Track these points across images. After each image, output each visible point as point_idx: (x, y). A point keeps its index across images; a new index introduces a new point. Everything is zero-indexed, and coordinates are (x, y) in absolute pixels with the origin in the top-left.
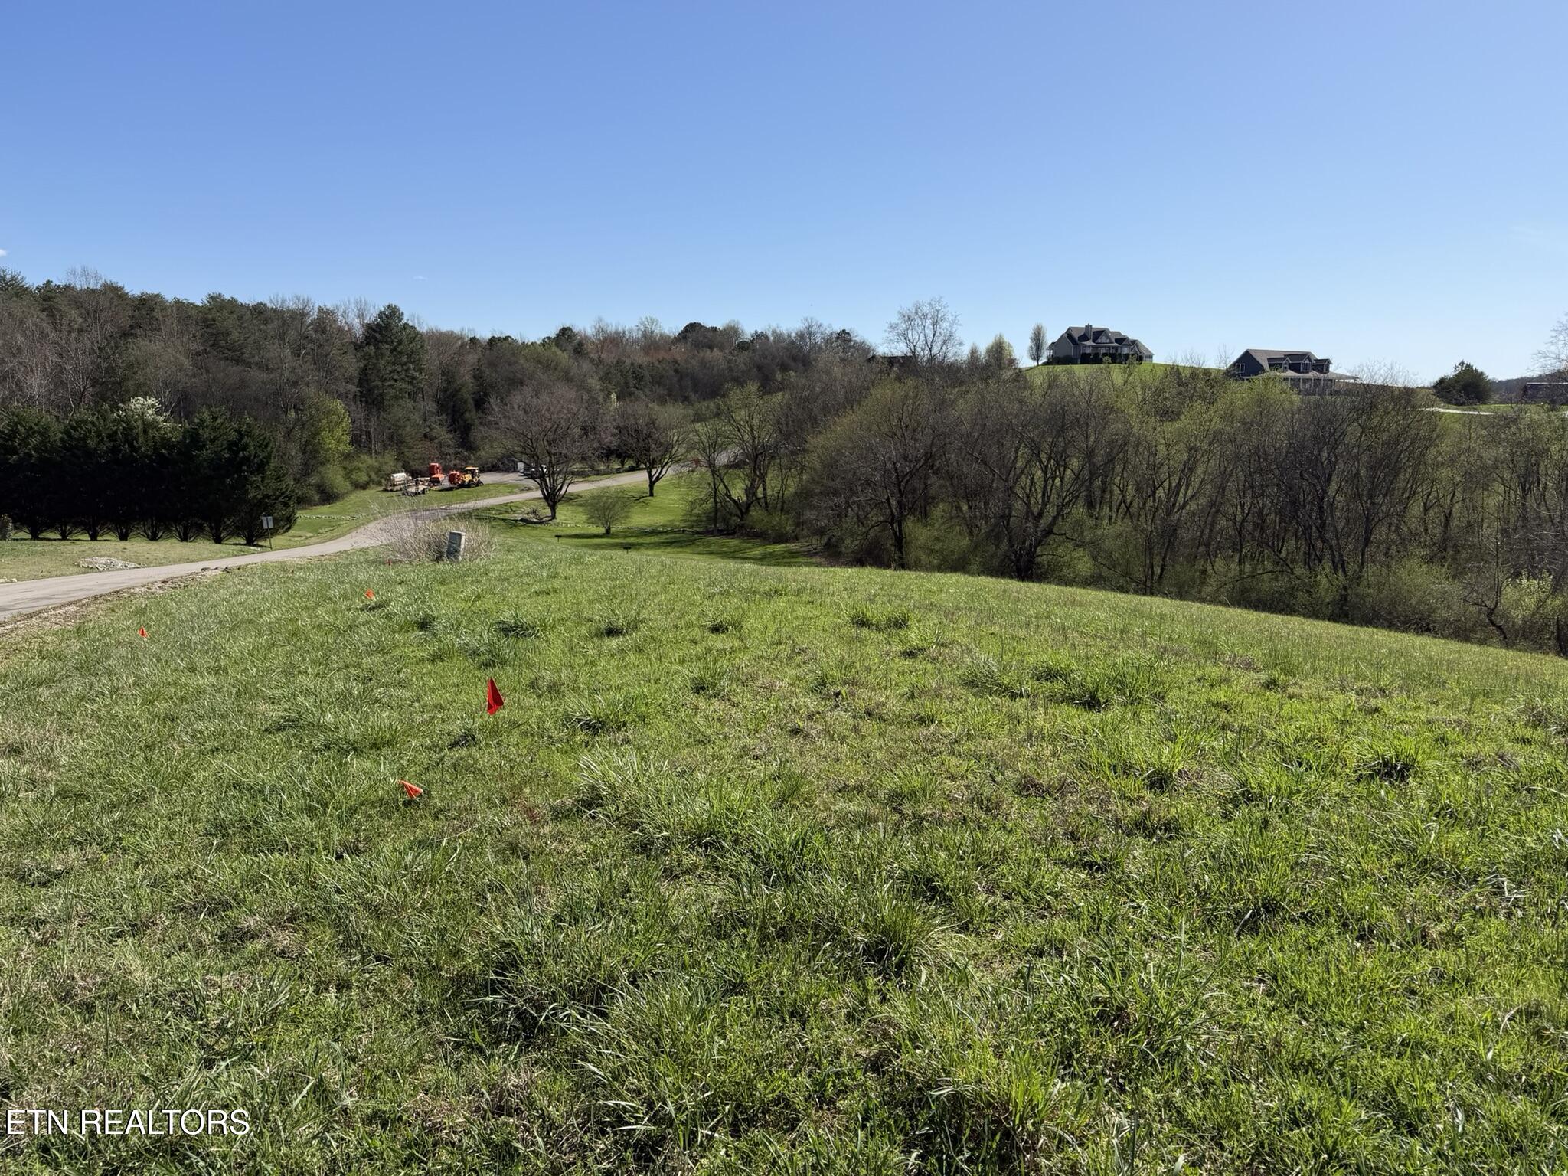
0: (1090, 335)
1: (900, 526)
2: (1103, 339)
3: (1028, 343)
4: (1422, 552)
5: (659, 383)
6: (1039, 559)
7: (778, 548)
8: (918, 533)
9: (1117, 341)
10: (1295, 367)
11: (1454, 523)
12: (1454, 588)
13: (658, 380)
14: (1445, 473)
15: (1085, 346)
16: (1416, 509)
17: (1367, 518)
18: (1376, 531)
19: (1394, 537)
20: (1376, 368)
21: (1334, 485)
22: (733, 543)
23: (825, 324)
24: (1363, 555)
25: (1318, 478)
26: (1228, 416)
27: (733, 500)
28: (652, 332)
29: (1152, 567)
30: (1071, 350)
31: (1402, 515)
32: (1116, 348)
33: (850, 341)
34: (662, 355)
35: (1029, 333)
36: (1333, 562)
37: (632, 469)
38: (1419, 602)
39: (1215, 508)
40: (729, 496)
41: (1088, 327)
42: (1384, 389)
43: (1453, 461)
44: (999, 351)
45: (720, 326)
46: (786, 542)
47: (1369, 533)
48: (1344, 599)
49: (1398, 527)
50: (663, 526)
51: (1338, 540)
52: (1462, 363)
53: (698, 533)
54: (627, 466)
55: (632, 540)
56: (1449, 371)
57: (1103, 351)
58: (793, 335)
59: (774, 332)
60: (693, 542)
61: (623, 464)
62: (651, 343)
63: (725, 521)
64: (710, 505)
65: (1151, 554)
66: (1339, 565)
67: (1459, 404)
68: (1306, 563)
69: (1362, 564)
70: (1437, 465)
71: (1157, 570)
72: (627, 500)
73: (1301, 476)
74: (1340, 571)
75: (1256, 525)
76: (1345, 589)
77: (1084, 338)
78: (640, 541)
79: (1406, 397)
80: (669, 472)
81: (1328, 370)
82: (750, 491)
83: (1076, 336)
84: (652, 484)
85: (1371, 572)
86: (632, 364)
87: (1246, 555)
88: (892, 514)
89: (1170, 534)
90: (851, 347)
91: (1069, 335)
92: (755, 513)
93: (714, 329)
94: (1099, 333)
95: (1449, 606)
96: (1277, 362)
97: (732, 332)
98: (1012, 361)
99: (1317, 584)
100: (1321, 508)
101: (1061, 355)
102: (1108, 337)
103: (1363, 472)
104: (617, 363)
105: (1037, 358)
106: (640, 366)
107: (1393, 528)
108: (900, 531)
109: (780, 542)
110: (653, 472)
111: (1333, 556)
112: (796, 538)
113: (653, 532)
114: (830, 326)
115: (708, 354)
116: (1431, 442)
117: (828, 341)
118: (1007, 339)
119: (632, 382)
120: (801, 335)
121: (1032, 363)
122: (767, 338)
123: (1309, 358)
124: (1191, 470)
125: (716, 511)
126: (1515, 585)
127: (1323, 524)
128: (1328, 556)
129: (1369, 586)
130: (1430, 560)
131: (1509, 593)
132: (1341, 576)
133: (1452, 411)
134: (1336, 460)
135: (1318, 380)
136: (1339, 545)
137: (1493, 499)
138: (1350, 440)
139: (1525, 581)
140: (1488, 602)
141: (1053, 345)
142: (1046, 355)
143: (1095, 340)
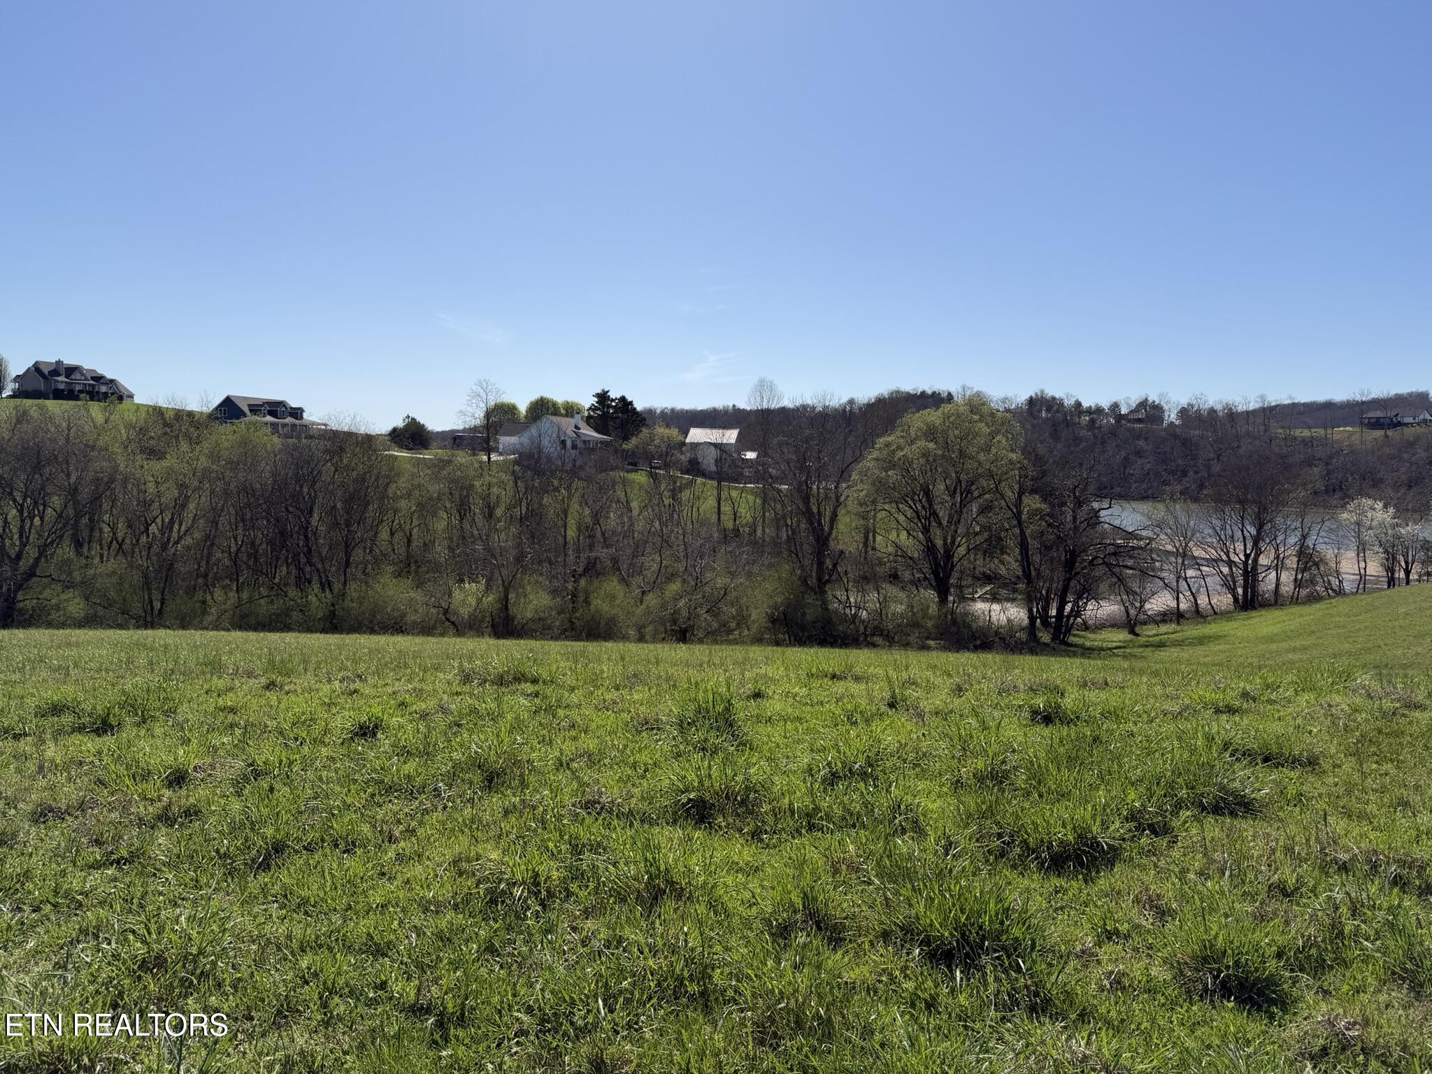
0: (62, 371)
2: (76, 376)
4: (390, 569)
6: (21, 605)
9: (93, 379)
10: (272, 413)
11: (414, 544)
12: (417, 595)
14: (403, 504)
15: (57, 381)
16: (384, 534)
17: (346, 543)
18: (354, 554)
19: (369, 558)
20: (342, 417)
21: (316, 516)
24: (345, 574)
25: (302, 512)
26: (214, 456)
29: (151, 602)
30: (40, 385)
31: (373, 541)
32: (93, 386)
36: (321, 583)
38: (393, 610)
39: (209, 541)
41: (59, 363)
42: (350, 435)
43: (409, 495)
47: (348, 555)
48: (333, 613)
49: (371, 551)
51: (323, 563)
52: (408, 417)
56: (400, 424)
57: (78, 388)
65: (149, 589)
66: (326, 585)
67: (408, 449)
68: (297, 585)
69: (345, 582)
70: (396, 498)
71: (157, 605)
73: (287, 509)
74: (327, 590)
75: (249, 555)
76: (333, 605)
77: (55, 372)
79: (367, 442)
81: (302, 418)
83: (46, 371)
85: (353, 589)
87: (243, 582)
89: (167, 569)
91: (37, 369)
94: (72, 370)
95: (416, 611)
96: (256, 408)
99: (309, 603)
100: (306, 537)
101: (30, 388)
102: (82, 374)
103: (339, 505)
107: (368, 551)
111: (320, 577)
116: (390, 479)
123: (284, 406)
124: (183, 506)
126: (461, 589)
127: (310, 551)
128: (315, 578)
129: (352, 601)
130: (398, 575)
131: (457, 595)
132: (329, 595)
133: (404, 454)
134: (316, 495)
135: (294, 425)
136: (324, 567)
137: (440, 524)
138: (326, 477)
139: (467, 585)
140: (443, 604)
141: (19, 379)
142: (10, 388)
143: (67, 377)
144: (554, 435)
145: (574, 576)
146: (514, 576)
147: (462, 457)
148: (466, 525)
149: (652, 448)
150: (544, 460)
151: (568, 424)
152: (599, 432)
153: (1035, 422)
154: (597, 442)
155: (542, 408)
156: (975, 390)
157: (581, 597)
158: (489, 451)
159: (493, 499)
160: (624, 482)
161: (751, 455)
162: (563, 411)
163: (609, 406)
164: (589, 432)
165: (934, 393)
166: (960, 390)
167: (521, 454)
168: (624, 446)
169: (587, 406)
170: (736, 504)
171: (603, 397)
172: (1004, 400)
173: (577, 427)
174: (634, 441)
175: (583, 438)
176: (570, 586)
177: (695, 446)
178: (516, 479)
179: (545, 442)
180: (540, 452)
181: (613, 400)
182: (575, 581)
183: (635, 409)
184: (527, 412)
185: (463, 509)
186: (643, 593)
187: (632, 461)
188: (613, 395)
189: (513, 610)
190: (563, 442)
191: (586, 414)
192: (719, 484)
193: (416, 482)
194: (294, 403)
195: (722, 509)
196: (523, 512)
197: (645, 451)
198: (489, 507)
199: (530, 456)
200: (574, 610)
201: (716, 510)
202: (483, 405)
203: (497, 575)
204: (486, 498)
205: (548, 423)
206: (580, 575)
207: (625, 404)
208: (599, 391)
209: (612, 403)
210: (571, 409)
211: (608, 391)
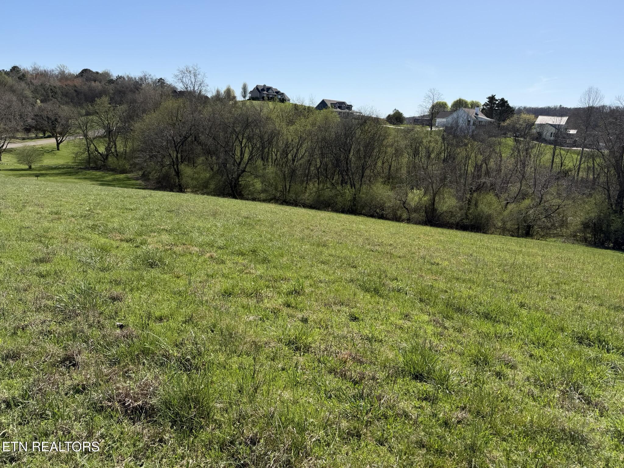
0: (265, 89)
1: (177, 166)
2: (270, 91)
3: (241, 90)
4: (381, 180)
5: (66, 96)
6: (240, 183)
7: (122, 176)
8: (187, 170)
9: (276, 92)
10: (340, 107)
11: (392, 168)
12: (391, 194)
13: (66, 95)
14: (389, 149)
15: (264, 93)
16: (379, 164)
17: (363, 167)
18: (366, 172)
19: (372, 174)
21: (351, 154)
22: (99, 173)
23: (152, 75)
24: (361, 181)
25: (346, 151)
26: (313, 125)
27: (99, 153)
28: (64, 72)
29: (285, 186)
30: (258, 95)
31: (375, 167)
32: (276, 95)
33: (165, 83)
34: (69, 82)
35: (241, 86)
36: (351, 184)
37: (49, 137)
38: (380, 200)
39: (309, 162)
40: (97, 151)
41: (265, 86)
42: (369, 117)
43: (392, 145)
44: (228, 92)
45: (100, 71)
46: (127, 173)
47: (363, 173)
48: (355, 198)
49: (373, 171)
50: (63, 165)
52: (396, 110)
53: (81, 168)
54: (46, 135)
55: (43, 172)
56: (391, 113)
57: (271, 96)
58: (137, 78)
59: (128, 76)
60: (77, 173)
61: (44, 134)
62: (63, 77)
63: (95, 162)
64: (86, 155)
65: (285, 180)
66: (353, 185)
67: (394, 124)
68: (342, 185)
69: (361, 185)
70: (386, 147)
71: (288, 187)
72: (44, 152)
73: (340, 149)
74: (353, 188)
75: (324, 169)
76: (355, 195)
77: (263, 90)
78: (48, 172)
79: (377, 121)
80: (67, 139)
81: (351, 109)
82: (108, 149)
83: (260, 89)
84: (58, 144)
85: (364, 188)
86: (50, 86)
87: (321, 181)
88: (173, 161)
89: (293, 172)
90: (165, 86)
91: (257, 88)
92: (111, 160)
93: (97, 73)
94: (269, 89)
95: (390, 201)
96: (334, 105)
97: (106, 75)
98: (234, 97)
99: (345, 193)
100: (347, 163)
101: (254, 96)
102: (272, 91)
103: (362, 149)
104: (42, 85)
105: (244, 97)
106: (54, 87)
107: (372, 171)
108: (178, 169)
109: (123, 173)
110: (58, 139)
111: (351, 182)
112: (131, 172)
113: (56, 168)
114: (155, 75)
115: (93, 84)
116: (385, 138)
117: (154, 83)
118: (232, 88)
119: (50, 95)
120: (141, 79)
121: (243, 99)
122: (124, 78)
123: (345, 104)
124: (301, 146)
125: (90, 158)
126: (412, 193)
127: (348, 169)
128: (349, 182)
129: (363, 194)
130: (384, 183)
131: (410, 195)
132: (354, 190)
133: (392, 126)
134: (352, 143)
135: (348, 113)
136: (353, 177)
137: (405, 160)
138: (357, 136)
139: (415, 191)
140: (403, 199)
141: (251, 92)
142: (248, 96)
143: (267, 92)
144: (465, 118)
145: (471, 191)
146: (439, 189)
147: (418, 128)
148: (417, 161)
149: (518, 126)
150: (458, 130)
151: (472, 112)
152: (488, 117)
154: (487, 122)
155: (460, 104)
157: (473, 202)
158: (431, 126)
159: (431, 149)
160: (500, 143)
161: (573, 132)
162: (470, 106)
163: (495, 103)
164: (482, 117)
167: (446, 127)
168: (502, 124)
169: (483, 103)
170: (563, 158)
171: (492, 99)
173: (476, 114)
174: (508, 121)
175: (479, 120)
176: (468, 196)
177: (541, 125)
178: (444, 139)
179: (461, 121)
180: (458, 126)
181: (497, 100)
182: (471, 194)
183: (508, 104)
184: (452, 106)
185: (416, 153)
186: (508, 203)
187: (504, 132)
188: (497, 98)
189: (436, 205)
190: (469, 121)
191: (482, 107)
192: (555, 146)
193: (396, 139)
194: (348, 103)
195: (555, 160)
196: (445, 156)
197: (514, 127)
198: (429, 152)
199: (452, 128)
200: (469, 209)
201: (551, 161)
202: (431, 101)
203: (430, 188)
204: (427, 149)
205: (462, 111)
206: (474, 191)
207: (503, 102)
208: (490, 96)
209: (497, 102)
210: (474, 105)
211: (495, 96)
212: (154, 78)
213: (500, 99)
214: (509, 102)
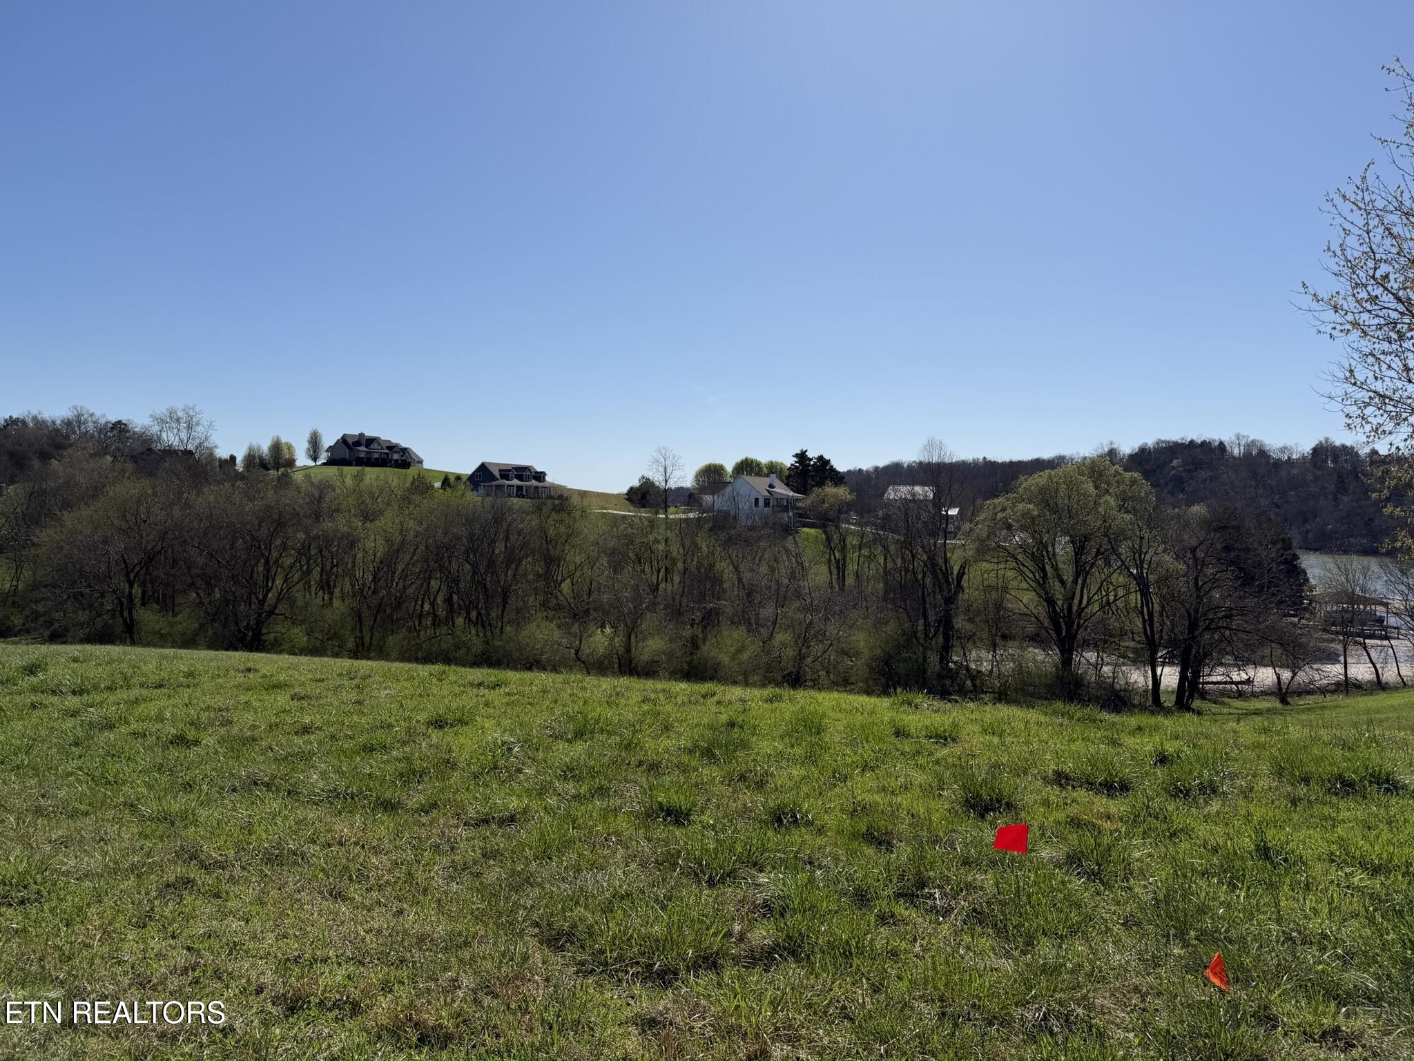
0: (364, 442)
2: (374, 446)
3: (306, 445)
9: (388, 448)
10: (520, 478)
15: (359, 451)
23: (98, 414)
30: (346, 454)
32: (388, 454)
33: (128, 431)
35: (307, 436)
41: (361, 435)
44: (278, 448)
52: (643, 477)
57: (376, 456)
58: (58, 422)
59: (35, 418)
77: (358, 443)
81: (544, 479)
83: (350, 442)
90: (128, 438)
91: (344, 440)
94: (371, 441)
96: (506, 473)
98: (291, 460)
101: (337, 457)
102: (379, 444)
105: (315, 460)
108: (130, 617)
114: (104, 415)
117: (101, 431)
118: (286, 439)
120: (68, 423)
121: (311, 463)
122: (25, 423)
123: (530, 470)
135: (536, 488)
141: (330, 449)
142: (323, 458)
143: (367, 447)
151: (764, 483)
153: (1319, 473)
154: (791, 499)
155: (747, 467)
156: (1251, 438)
161: (952, 512)
162: (765, 470)
163: (809, 465)
165: (1204, 443)
166: (1234, 438)
167: (719, 511)
171: (802, 456)
172: (1283, 449)
173: (771, 486)
175: (778, 496)
177: (895, 503)
181: (811, 460)
183: (832, 466)
184: (733, 472)
188: (809, 455)
194: (537, 468)
205: (744, 482)
207: (823, 462)
208: (798, 452)
209: (812, 463)
210: (773, 468)
211: (806, 451)
212: (102, 421)
213: (816, 456)
214: (832, 463)
